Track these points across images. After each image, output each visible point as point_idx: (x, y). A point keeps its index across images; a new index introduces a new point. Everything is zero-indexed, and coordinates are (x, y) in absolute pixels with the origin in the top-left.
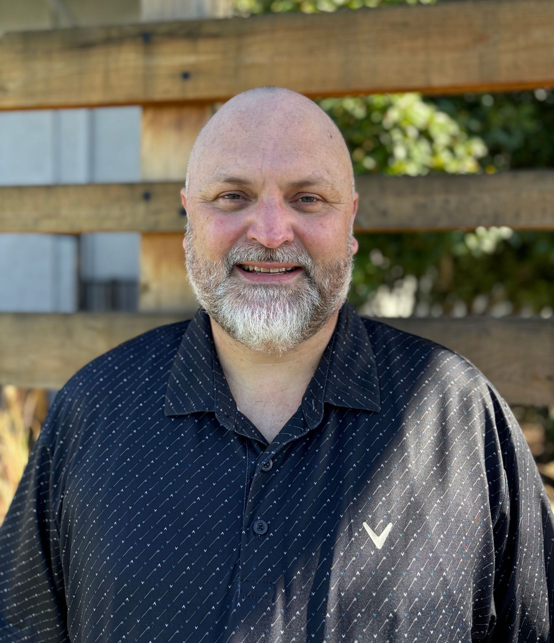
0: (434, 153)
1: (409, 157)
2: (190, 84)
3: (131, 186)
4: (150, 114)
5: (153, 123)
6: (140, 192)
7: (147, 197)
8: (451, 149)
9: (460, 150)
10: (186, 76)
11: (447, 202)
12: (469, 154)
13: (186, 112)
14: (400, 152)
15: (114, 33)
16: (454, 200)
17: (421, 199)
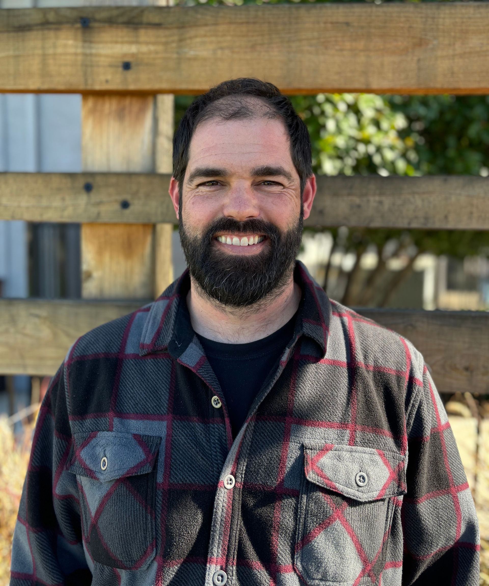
0: (360, 126)
1: (339, 131)
2: (130, 75)
3: (72, 176)
4: (91, 102)
5: (93, 111)
6: (81, 182)
7: (88, 188)
8: (377, 123)
9: (385, 125)
10: (127, 66)
11: (381, 202)
12: (393, 127)
13: (127, 101)
14: (331, 125)
15: (51, 17)
16: (387, 201)
17: (357, 200)
